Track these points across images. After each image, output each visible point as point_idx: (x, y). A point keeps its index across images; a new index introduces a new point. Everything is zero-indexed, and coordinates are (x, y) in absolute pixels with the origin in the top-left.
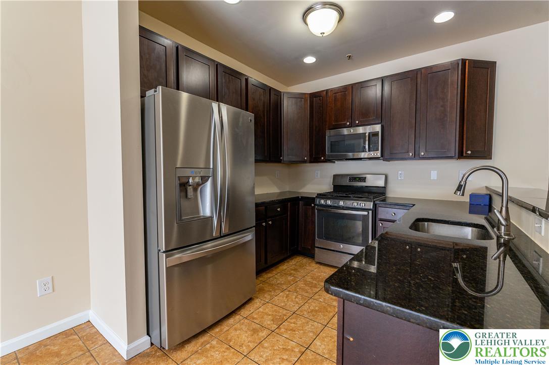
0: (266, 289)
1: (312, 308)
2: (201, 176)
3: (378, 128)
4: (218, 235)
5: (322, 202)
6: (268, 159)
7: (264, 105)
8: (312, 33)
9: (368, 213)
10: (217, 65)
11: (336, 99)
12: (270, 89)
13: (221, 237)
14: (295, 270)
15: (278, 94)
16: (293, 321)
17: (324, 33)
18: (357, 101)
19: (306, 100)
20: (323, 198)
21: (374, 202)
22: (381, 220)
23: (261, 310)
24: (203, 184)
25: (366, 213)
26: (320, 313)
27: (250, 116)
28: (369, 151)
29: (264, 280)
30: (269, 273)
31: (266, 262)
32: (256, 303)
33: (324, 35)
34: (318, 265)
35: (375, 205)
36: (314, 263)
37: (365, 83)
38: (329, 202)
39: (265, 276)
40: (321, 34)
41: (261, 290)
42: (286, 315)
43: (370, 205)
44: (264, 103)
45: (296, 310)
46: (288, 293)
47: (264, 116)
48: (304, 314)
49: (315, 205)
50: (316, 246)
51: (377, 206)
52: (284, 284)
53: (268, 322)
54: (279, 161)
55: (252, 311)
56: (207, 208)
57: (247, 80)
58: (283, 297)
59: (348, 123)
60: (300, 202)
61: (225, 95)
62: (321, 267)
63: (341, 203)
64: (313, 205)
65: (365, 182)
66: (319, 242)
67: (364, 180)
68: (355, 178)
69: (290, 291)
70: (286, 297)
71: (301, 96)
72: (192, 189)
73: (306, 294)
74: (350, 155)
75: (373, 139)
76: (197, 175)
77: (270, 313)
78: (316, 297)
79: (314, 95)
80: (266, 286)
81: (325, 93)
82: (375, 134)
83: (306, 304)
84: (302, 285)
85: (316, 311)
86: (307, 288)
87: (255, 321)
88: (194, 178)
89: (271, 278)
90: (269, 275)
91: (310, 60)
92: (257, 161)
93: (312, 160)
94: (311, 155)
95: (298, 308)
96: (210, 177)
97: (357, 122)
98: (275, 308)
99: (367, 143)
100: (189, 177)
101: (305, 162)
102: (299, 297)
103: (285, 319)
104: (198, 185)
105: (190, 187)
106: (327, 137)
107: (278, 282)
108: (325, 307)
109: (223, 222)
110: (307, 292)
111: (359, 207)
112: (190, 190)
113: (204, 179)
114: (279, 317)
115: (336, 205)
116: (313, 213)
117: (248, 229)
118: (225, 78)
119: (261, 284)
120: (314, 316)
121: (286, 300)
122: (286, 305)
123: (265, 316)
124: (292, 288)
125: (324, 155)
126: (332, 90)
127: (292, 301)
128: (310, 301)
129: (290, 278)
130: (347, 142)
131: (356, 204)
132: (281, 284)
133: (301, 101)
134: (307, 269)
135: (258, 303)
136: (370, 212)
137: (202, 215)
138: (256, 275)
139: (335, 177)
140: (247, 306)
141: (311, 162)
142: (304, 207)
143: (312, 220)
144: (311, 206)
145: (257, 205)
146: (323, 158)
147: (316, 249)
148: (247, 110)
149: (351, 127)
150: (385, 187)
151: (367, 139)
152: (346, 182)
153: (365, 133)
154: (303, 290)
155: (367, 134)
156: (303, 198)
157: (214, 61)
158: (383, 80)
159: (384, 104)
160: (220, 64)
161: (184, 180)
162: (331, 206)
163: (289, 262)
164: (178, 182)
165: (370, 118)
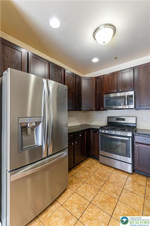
0: (74, 181)
1: (101, 199)
2: (35, 122)
3: (132, 93)
4: (46, 156)
5: (103, 131)
6: (75, 109)
7: (73, 83)
8: (98, 43)
9: (130, 139)
10: (49, 63)
11: (108, 79)
12: (76, 75)
13: (48, 157)
14: (89, 167)
15: (80, 78)
16: (90, 210)
17: (105, 42)
18: (120, 79)
19: (93, 81)
20: (103, 129)
21: (133, 132)
22: (136, 143)
23: (71, 198)
24: (36, 126)
25: (128, 139)
26: (107, 204)
27: (66, 87)
28: (128, 105)
29: (73, 174)
30: (75, 169)
31: (74, 163)
32: (68, 192)
33: (105, 44)
34: (101, 165)
35: (133, 134)
36: (99, 163)
37: (124, 70)
38: (107, 132)
39: (74, 171)
40: (103, 43)
41: (71, 182)
42: (85, 204)
43: (130, 134)
44: (73, 82)
45: (91, 200)
46: (86, 185)
47: (73, 88)
48: (96, 204)
49: (99, 133)
50: (100, 154)
51: (134, 135)
52: (83, 178)
53: (75, 211)
54: (81, 110)
55: (66, 199)
56: (39, 140)
57: (64, 71)
58: (83, 189)
59: (115, 91)
60: (91, 131)
61: (53, 77)
62: (103, 166)
63: (113, 133)
64: (98, 133)
65: (125, 121)
66: (101, 152)
67: (124, 120)
68: (119, 119)
69: (87, 183)
70: (85, 188)
71: (91, 79)
72: (30, 130)
73: (97, 187)
74: (115, 107)
75: (130, 98)
76: (32, 121)
77: (76, 202)
78: (103, 189)
79: (97, 78)
80: (74, 178)
81: (103, 76)
82: (131, 96)
83: (97, 195)
84: (94, 179)
85: (104, 202)
86: (97, 181)
87: (67, 208)
88: (31, 123)
89: (77, 173)
90: (76, 171)
91: (95, 60)
92: (69, 110)
93: (97, 109)
94: (96, 107)
95: (92, 198)
96: (41, 122)
97: (120, 90)
98: (79, 197)
99: (126, 100)
100: (27, 123)
101: (93, 110)
102: (93, 188)
103: (86, 207)
104: (34, 127)
105: (29, 128)
106: (104, 98)
107: (81, 176)
108: (109, 199)
109: (49, 148)
110: (97, 185)
111: (123, 135)
112: (29, 130)
113: (37, 124)
114: (81, 206)
115: (111, 133)
116: (98, 137)
117: (64, 149)
118: (53, 69)
119: (71, 177)
120: (103, 206)
121: (85, 191)
122: (85, 195)
123: (73, 205)
124: (88, 181)
125: (103, 107)
126: (106, 75)
127: (89, 192)
128: (99, 192)
129: (87, 174)
130: (112, 101)
131: (122, 134)
132: (82, 178)
133: (91, 81)
134: (96, 167)
135: (69, 193)
136: (131, 138)
137: (36, 144)
138: (69, 171)
139: (108, 118)
140: (63, 195)
141: (96, 110)
142: (93, 133)
143: (97, 140)
144: (97, 133)
145: (69, 134)
146: (102, 109)
147: (100, 156)
148: (64, 84)
149: (117, 93)
150: (136, 124)
151: (126, 98)
152: (114, 120)
153: (125, 96)
154: (95, 183)
155: (126, 96)
156: (92, 129)
157: (48, 61)
158: (134, 69)
159: (135, 80)
160: (51, 62)
161: (24, 125)
162: (107, 134)
163: (85, 162)
164: (20, 126)
165: (128, 88)
